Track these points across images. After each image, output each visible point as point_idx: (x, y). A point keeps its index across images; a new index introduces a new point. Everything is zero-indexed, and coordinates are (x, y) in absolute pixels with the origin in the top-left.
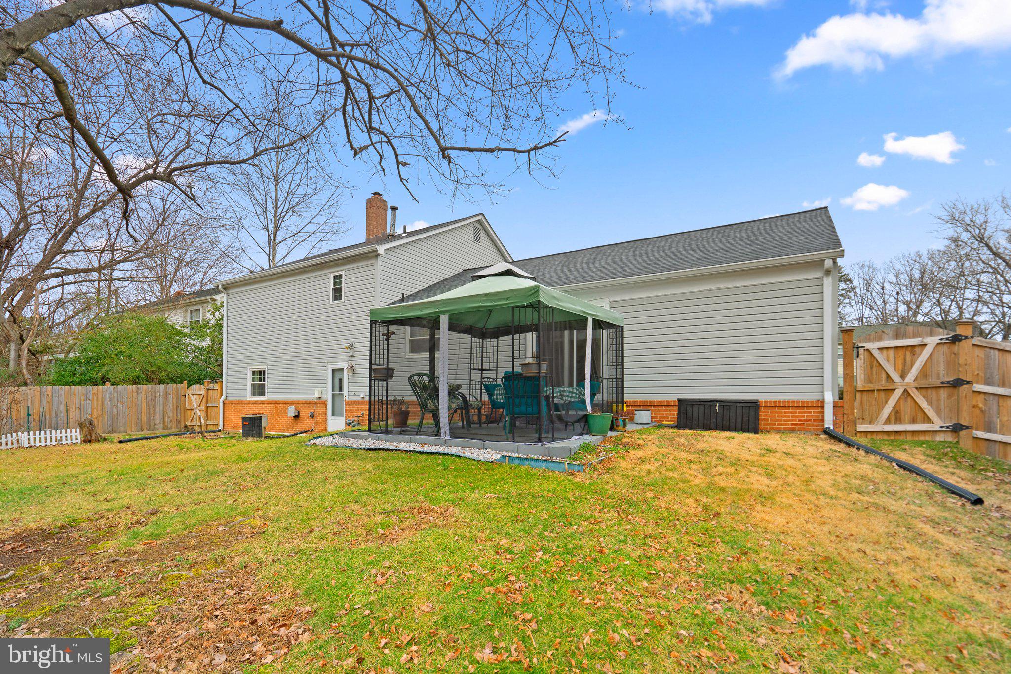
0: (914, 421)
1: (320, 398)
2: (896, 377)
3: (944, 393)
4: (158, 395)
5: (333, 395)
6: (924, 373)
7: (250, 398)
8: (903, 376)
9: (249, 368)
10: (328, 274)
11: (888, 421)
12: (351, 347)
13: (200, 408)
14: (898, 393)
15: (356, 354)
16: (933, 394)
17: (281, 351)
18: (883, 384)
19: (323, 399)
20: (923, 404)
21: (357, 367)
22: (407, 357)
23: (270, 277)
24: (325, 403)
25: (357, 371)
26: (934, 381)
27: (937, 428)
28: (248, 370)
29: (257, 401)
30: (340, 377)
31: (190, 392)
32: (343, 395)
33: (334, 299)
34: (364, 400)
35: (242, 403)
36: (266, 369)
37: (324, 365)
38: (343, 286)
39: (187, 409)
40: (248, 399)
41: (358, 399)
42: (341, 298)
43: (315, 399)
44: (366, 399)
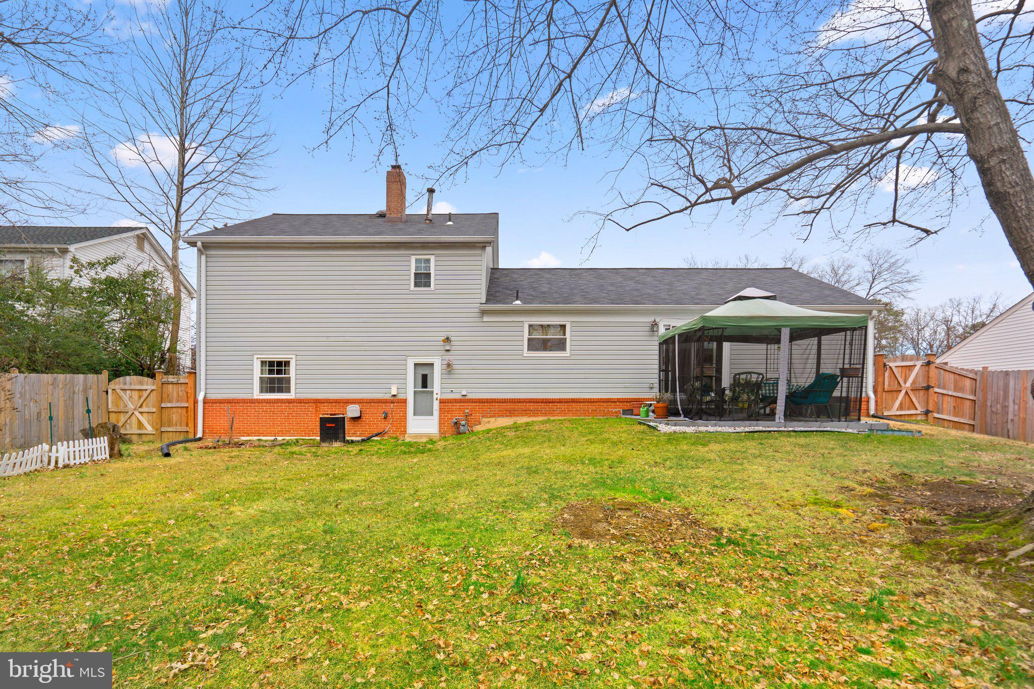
0: (909, 409)
1: (394, 396)
2: (902, 384)
3: (922, 393)
4: (76, 390)
5: (415, 392)
6: (914, 382)
7: (257, 395)
8: (905, 383)
9: (256, 356)
10: (409, 255)
11: (897, 410)
12: (448, 340)
13: (141, 410)
14: (903, 392)
15: (453, 348)
16: (917, 392)
17: (325, 339)
18: (896, 387)
19: (401, 396)
20: (914, 400)
21: (454, 362)
22: (525, 355)
23: (307, 245)
24: (404, 401)
25: (455, 367)
26: (918, 385)
27: (919, 412)
28: (255, 359)
29: (278, 400)
30: (425, 373)
31: (117, 387)
32: (432, 392)
33: (416, 285)
34: (467, 398)
35: (244, 401)
36: (294, 359)
37: (403, 358)
38: (432, 272)
39: (110, 410)
40: (255, 397)
41: (458, 396)
42: (428, 285)
43: (388, 397)
44: (470, 396)
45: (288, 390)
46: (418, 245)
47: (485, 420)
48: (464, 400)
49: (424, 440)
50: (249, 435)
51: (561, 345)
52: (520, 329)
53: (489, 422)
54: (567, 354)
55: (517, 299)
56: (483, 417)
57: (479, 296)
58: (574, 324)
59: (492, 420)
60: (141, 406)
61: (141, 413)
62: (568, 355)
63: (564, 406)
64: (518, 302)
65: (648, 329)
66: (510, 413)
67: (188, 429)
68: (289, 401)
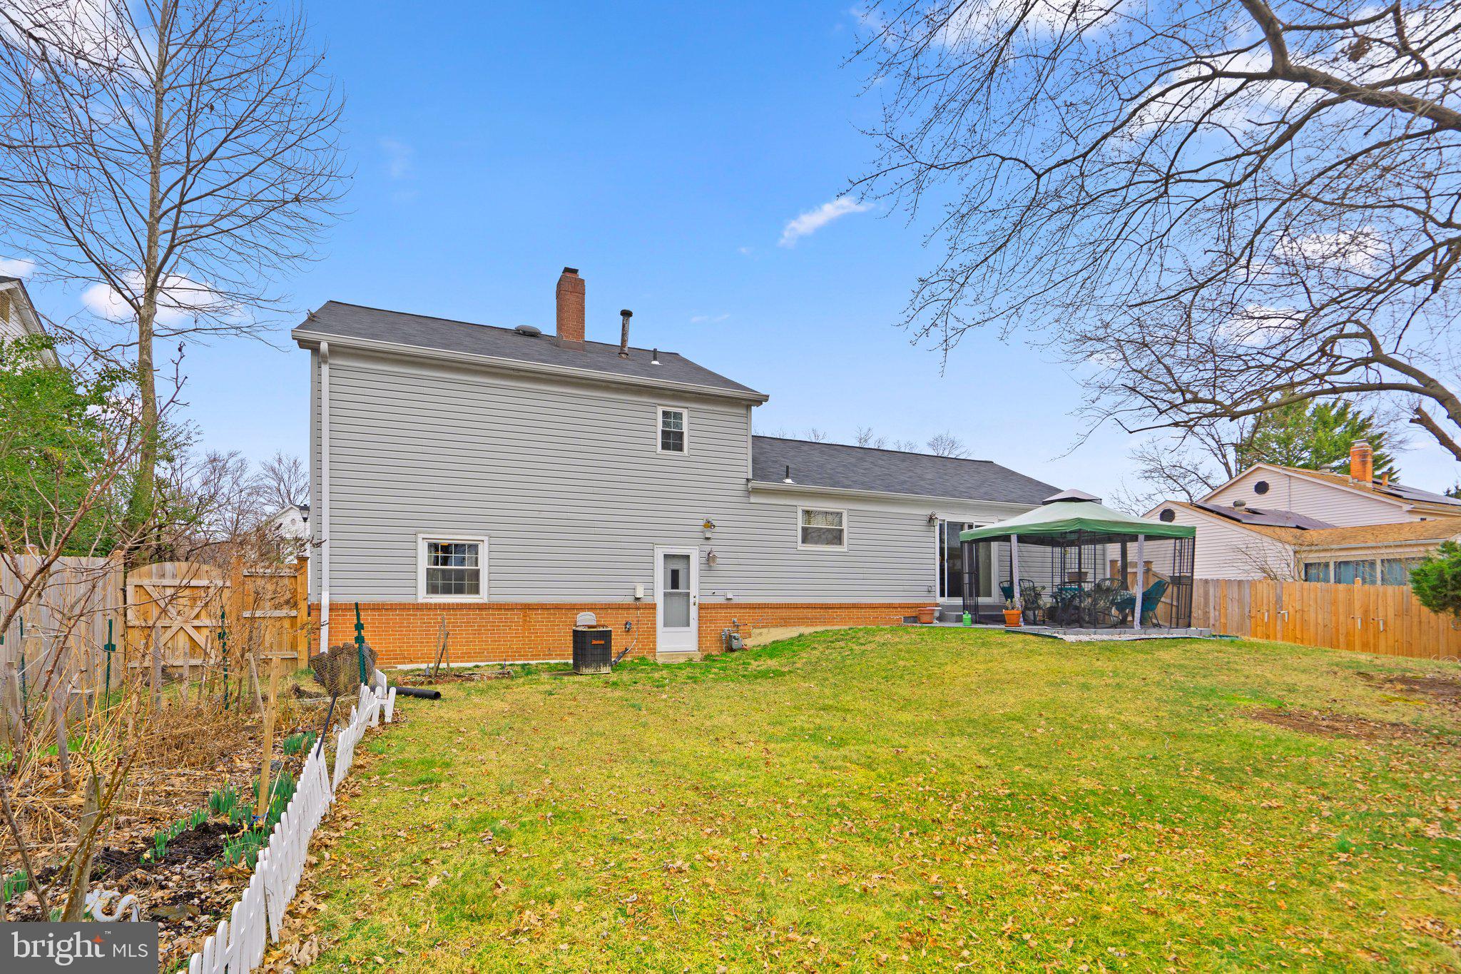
1: (638, 599)
5: (665, 594)
7: (423, 597)
9: (422, 536)
10: (655, 405)
12: (708, 524)
13: (197, 623)
15: (715, 536)
19: (648, 600)
21: (716, 555)
22: (799, 548)
24: (652, 606)
25: (717, 561)
28: (420, 541)
29: (462, 604)
30: (675, 567)
31: (145, 582)
32: (688, 594)
33: (663, 448)
34: (732, 602)
35: (403, 607)
36: (486, 543)
37: (650, 546)
38: (685, 429)
39: (130, 624)
40: (421, 600)
41: (721, 600)
42: (679, 448)
43: (629, 600)
44: (736, 600)
45: (475, 590)
46: (669, 393)
47: (758, 631)
48: (729, 605)
49: (682, 660)
50: (411, 662)
51: (836, 537)
52: (793, 515)
53: (761, 634)
54: (843, 549)
55: (787, 477)
56: (754, 627)
57: (743, 469)
58: (850, 512)
59: (764, 631)
60: (197, 616)
61: (196, 628)
62: (846, 550)
63: (844, 613)
64: (789, 481)
65: (925, 523)
66: (785, 623)
67: (295, 655)
68: (481, 607)
